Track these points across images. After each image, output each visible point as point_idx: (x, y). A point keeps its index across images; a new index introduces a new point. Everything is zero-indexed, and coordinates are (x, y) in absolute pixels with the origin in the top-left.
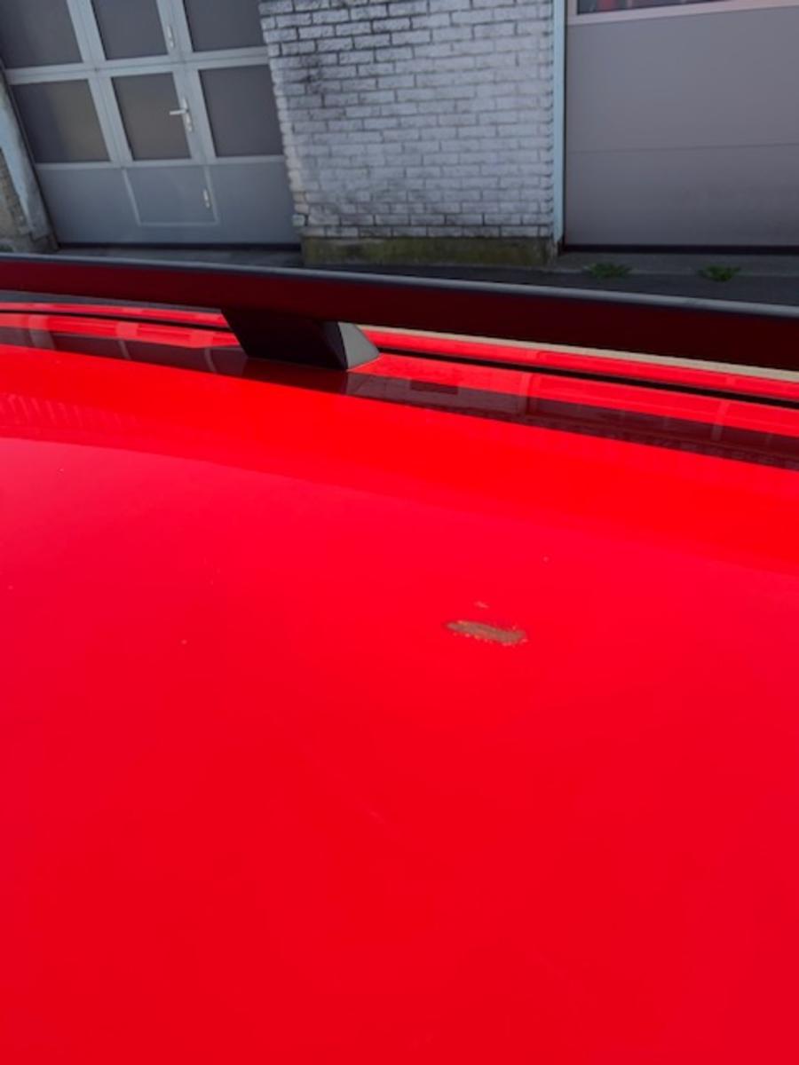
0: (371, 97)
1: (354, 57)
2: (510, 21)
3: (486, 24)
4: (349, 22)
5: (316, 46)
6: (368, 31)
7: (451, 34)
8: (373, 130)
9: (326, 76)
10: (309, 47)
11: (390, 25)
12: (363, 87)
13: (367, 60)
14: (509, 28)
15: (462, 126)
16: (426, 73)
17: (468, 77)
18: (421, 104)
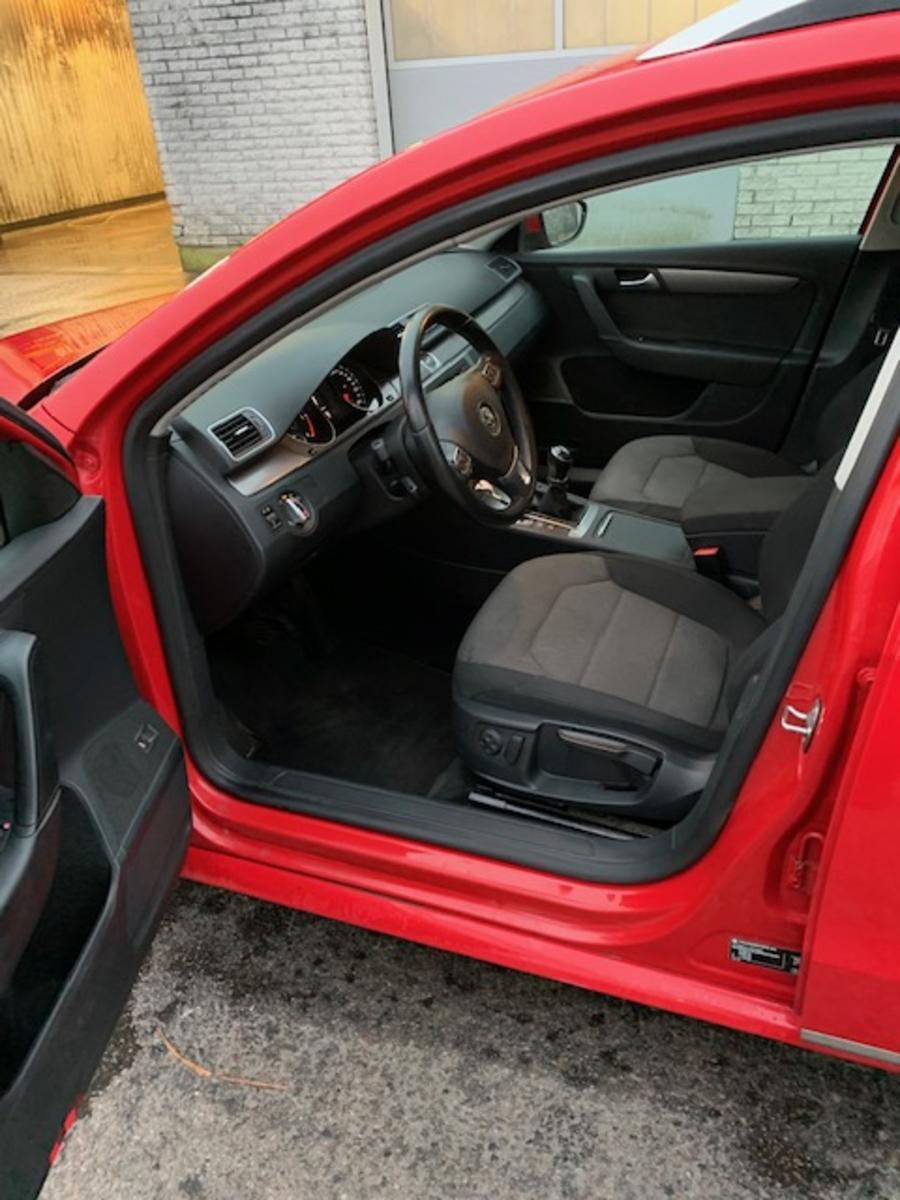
0: (231, 121)
1: (215, 87)
2: (334, 61)
3: (317, 62)
4: (208, 58)
5: (183, 78)
6: (225, 66)
7: (291, 69)
8: (234, 150)
9: (193, 103)
10: (177, 77)
11: (242, 61)
12: (224, 113)
13: (226, 90)
14: (335, 67)
15: (307, 147)
16: (273, 101)
17: (309, 106)
18: (273, 129)
